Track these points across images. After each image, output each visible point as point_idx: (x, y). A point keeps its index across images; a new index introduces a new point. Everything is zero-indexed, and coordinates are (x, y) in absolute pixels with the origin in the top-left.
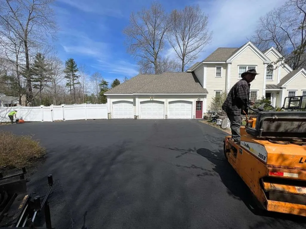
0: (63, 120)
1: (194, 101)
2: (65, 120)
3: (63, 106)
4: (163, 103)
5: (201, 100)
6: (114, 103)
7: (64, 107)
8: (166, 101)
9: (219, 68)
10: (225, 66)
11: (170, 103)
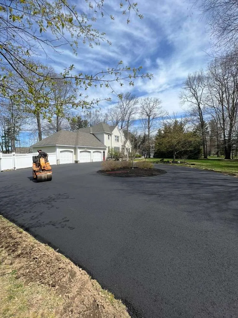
0: (14, 169)
1: (102, 151)
2: (16, 169)
3: (14, 154)
4: (90, 152)
5: (105, 151)
6: (61, 152)
7: (15, 156)
8: (92, 151)
9: (109, 135)
10: (111, 135)
11: (94, 152)
